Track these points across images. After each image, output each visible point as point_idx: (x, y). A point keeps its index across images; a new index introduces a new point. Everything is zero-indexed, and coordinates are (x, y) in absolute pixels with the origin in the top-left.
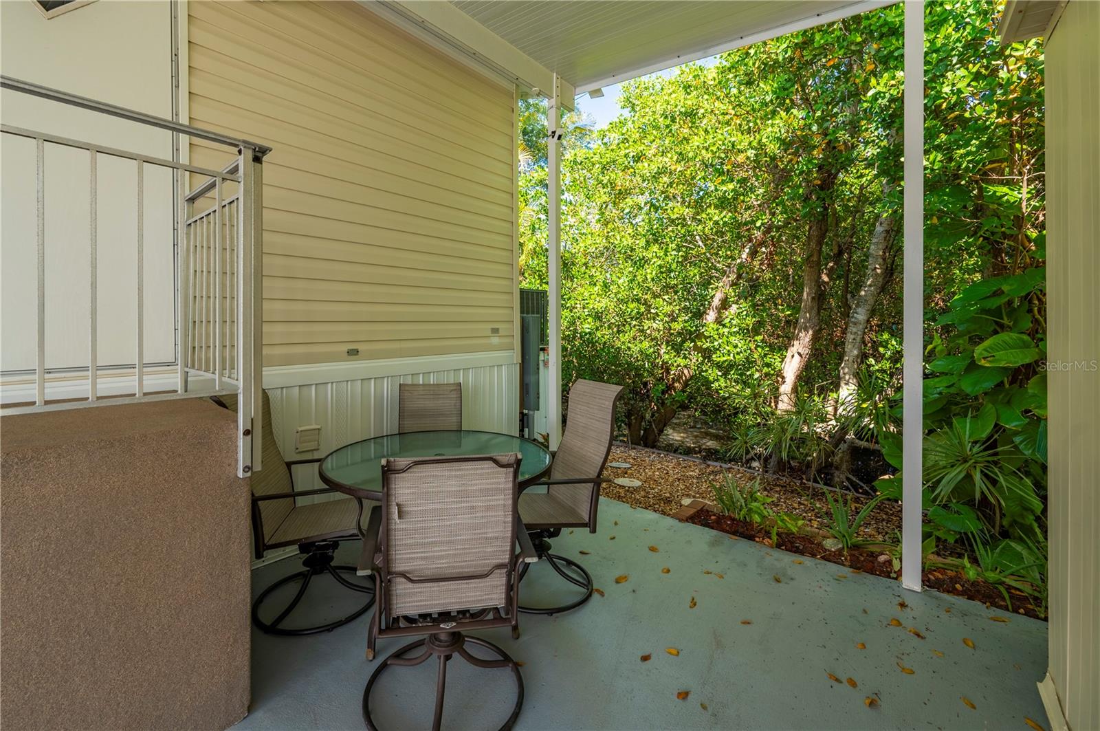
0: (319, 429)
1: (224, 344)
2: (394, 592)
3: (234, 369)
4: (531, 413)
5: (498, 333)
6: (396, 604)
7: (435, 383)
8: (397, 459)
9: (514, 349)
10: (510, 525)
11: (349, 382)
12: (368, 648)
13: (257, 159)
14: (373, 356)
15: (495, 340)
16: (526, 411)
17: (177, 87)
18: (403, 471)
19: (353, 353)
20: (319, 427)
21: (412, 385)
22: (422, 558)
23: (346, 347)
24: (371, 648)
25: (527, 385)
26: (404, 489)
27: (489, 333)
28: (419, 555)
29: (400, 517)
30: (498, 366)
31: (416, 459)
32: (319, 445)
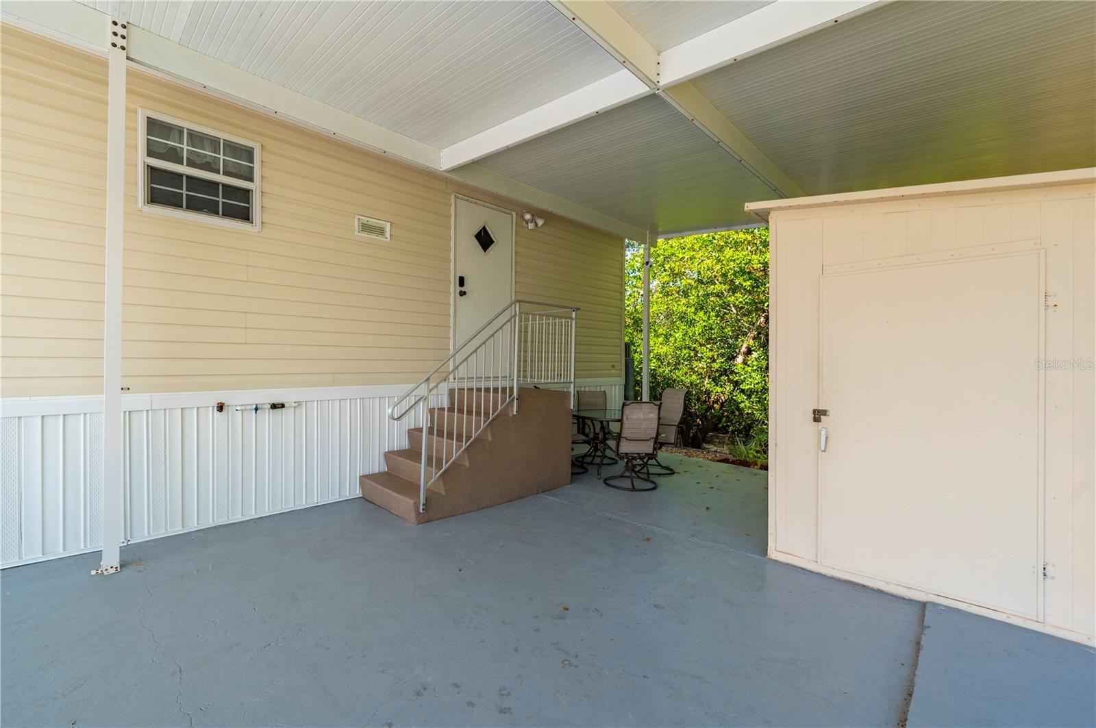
5: (615, 368)
6: (621, 448)
9: (621, 377)
12: (598, 475)
15: (613, 372)
22: (630, 433)
25: (627, 396)
26: (628, 411)
27: (610, 368)
30: (614, 385)
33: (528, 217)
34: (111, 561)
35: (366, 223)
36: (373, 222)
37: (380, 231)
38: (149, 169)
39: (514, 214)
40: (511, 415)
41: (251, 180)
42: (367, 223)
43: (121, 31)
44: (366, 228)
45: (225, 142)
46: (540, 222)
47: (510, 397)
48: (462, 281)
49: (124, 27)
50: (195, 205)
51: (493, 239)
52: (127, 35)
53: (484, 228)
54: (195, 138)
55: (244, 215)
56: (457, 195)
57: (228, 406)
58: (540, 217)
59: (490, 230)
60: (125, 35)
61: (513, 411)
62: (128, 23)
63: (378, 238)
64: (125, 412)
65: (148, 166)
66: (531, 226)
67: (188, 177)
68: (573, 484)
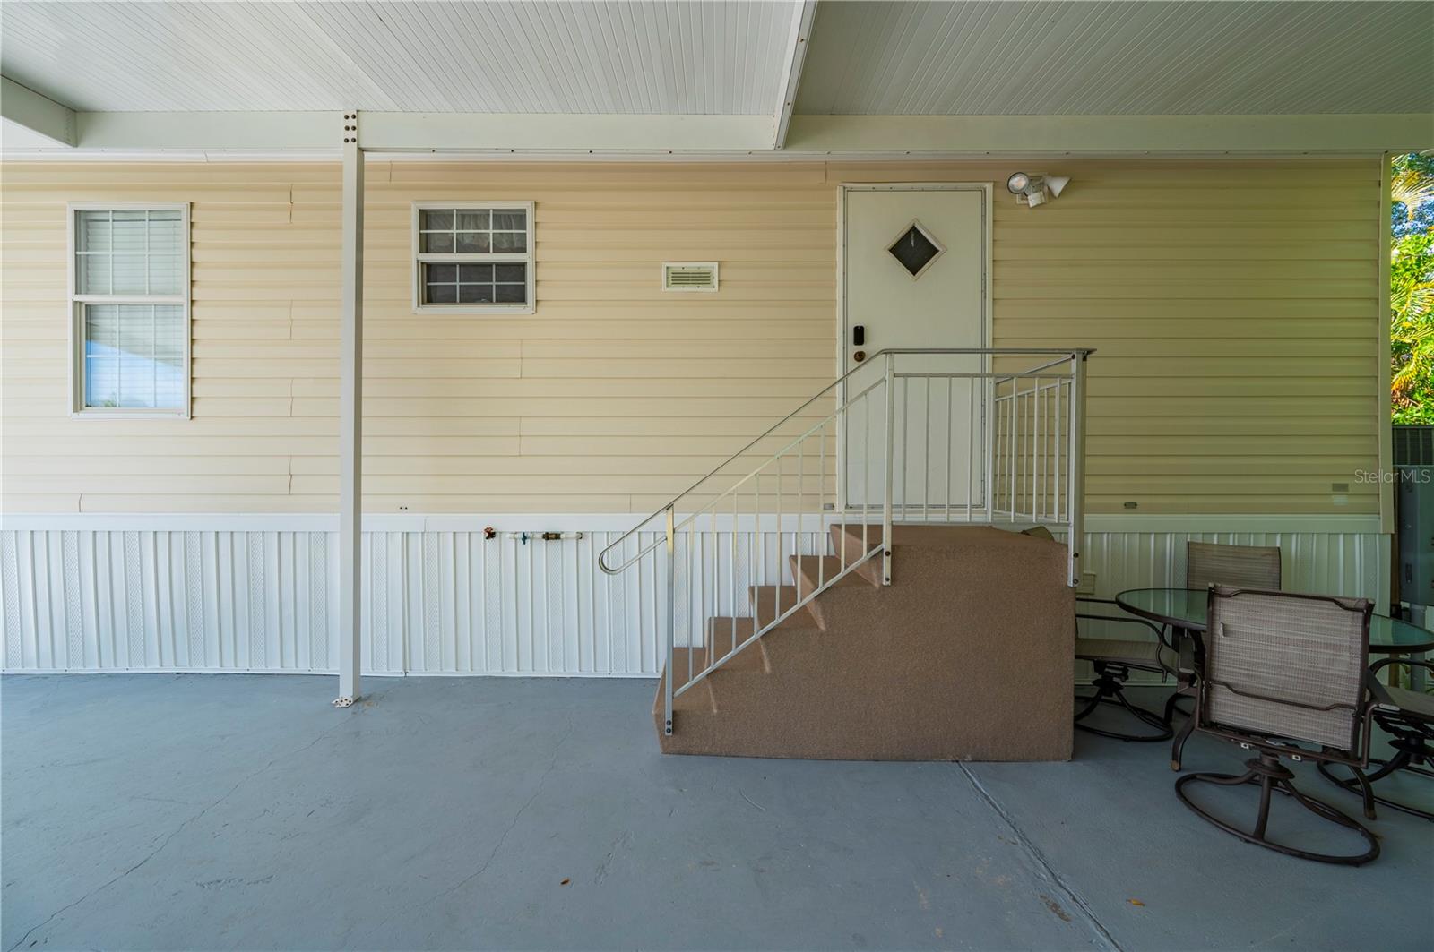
0: (1094, 575)
1: (1062, 493)
2: (1213, 700)
3: (1064, 513)
4: (1417, 607)
5: (1347, 490)
6: (1216, 710)
7: (1236, 544)
8: (1224, 586)
9: (1379, 514)
10: (1359, 667)
11: (1126, 535)
12: (1173, 759)
13: (1085, 359)
14: (1152, 510)
15: (1340, 500)
16: (1405, 605)
17: (985, 297)
18: (1230, 596)
19: (1131, 506)
20: (1093, 573)
21: (1203, 544)
22: (1246, 675)
23: (1123, 500)
24: (1177, 760)
25: (1409, 567)
26: (1229, 612)
27: (1329, 490)
28: (1243, 671)
29: (1224, 634)
30: (1345, 534)
31: (1243, 588)
32: (1094, 590)
33: (1019, 182)
34: (346, 692)
35: (681, 270)
36: (691, 267)
37: (702, 278)
38: (425, 266)
39: (989, 187)
40: (877, 585)
41: (523, 250)
42: (683, 271)
43: (352, 122)
44: (679, 278)
45: (496, 213)
46: (1058, 186)
47: (871, 546)
48: (859, 335)
49: (354, 117)
50: (470, 297)
51: (937, 246)
52: (358, 125)
53: (914, 228)
54: (468, 217)
55: (519, 297)
56: (847, 185)
57: (501, 533)
58: (1055, 174)
59: (927, 231)
60: (355, 125)
61: (880, 578)
62: (358, 111)
63: (699, 290)
64: (403, 533)
65: (422, 263)
66: (1034, 200)
67: (462, 265)
68: (1079, 764)
